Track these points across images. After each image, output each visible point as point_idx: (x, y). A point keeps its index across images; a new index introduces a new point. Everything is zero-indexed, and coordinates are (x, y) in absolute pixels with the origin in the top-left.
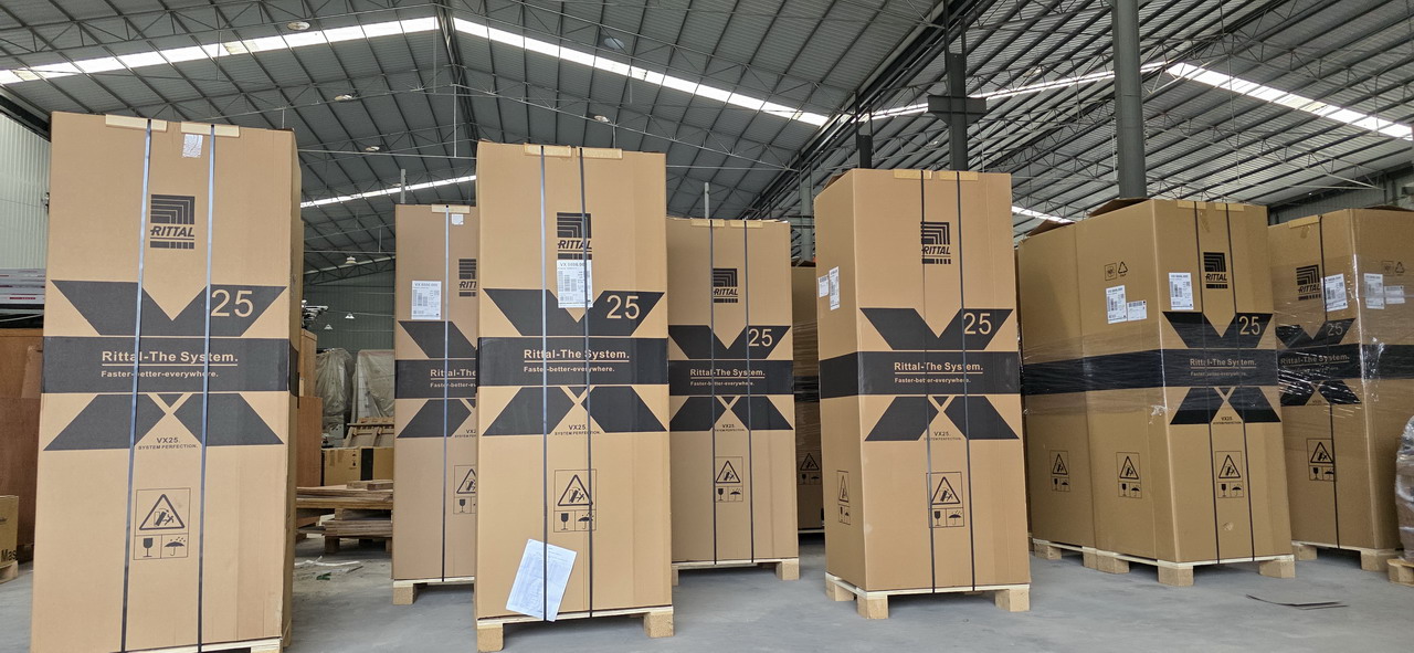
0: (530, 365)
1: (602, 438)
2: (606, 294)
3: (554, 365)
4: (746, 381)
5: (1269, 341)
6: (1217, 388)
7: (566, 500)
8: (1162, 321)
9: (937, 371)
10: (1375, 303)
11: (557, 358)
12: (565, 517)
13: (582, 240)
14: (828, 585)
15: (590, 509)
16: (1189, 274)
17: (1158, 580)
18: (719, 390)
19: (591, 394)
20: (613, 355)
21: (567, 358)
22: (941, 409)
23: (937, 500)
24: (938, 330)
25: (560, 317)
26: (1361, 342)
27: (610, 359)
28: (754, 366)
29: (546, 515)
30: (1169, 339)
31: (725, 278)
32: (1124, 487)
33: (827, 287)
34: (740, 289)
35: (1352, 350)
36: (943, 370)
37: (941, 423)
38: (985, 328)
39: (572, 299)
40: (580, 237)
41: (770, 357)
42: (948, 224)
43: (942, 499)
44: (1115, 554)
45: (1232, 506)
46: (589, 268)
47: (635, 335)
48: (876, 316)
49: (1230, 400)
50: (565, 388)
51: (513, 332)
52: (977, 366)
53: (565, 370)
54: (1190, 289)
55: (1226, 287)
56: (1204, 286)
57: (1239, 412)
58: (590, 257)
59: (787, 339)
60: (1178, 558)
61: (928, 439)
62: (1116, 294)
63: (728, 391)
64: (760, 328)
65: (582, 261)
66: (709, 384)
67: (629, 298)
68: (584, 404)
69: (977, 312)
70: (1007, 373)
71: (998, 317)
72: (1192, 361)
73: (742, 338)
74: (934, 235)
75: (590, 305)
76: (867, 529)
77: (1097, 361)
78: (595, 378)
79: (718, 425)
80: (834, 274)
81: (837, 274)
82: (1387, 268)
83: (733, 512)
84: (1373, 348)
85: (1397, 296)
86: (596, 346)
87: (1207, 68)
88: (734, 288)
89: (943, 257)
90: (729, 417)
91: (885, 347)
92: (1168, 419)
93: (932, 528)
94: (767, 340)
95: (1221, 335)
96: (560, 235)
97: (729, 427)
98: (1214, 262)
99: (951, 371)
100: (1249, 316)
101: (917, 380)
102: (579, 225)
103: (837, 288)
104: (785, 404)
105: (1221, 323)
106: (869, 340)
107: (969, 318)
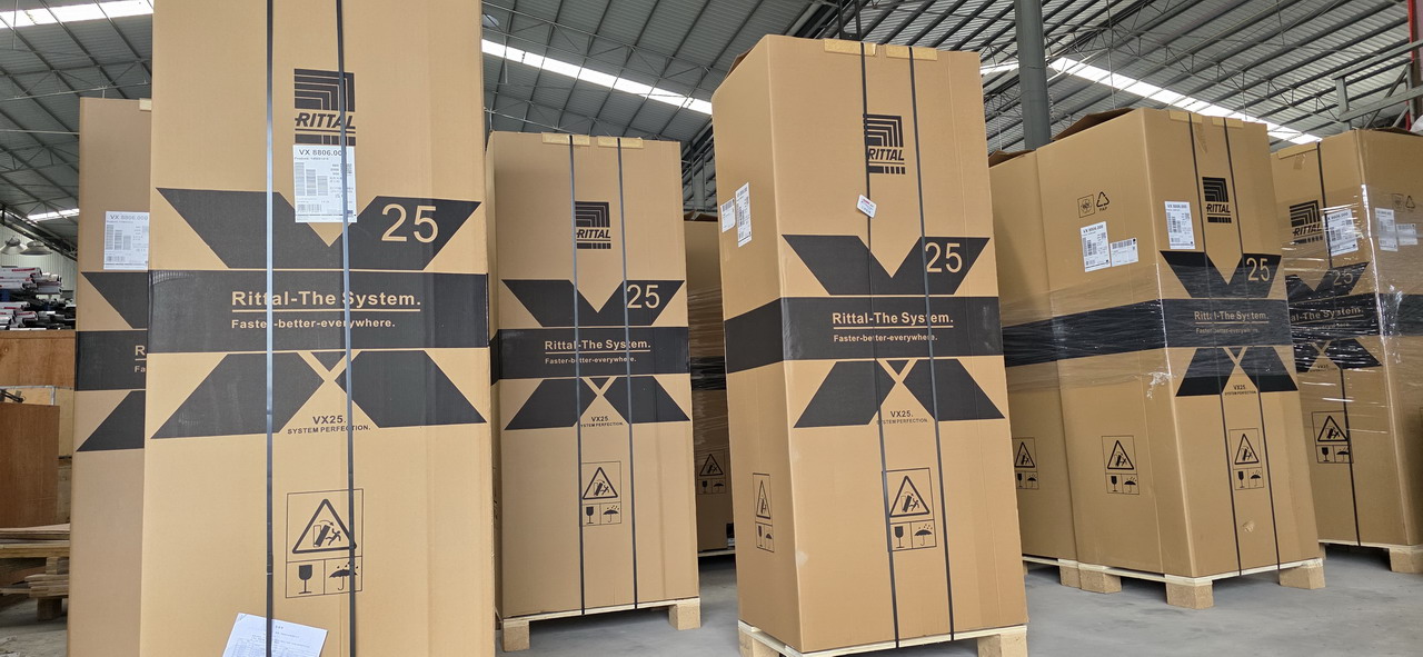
0: (242, 317)
1: (373, 437)
2: (381, 201)
3: (286, 317)
4: (624, 355)
5: (1278, 292)
6: (1226, 349)
7: (308, 543)
8: (1160, 264)
9: (892, 324)
10: (1389, 245)
11: (291, 305)
12: (305, 572)
13: (338, 113)
14: (742, 639)
15: (352, 556)
16: (1188, 204)
17: (1165, 600)
18: (586, 369)
19: (354, 364)
20: (392, 300)
21: (309, 305)
22: (899, 378)
23: (898, 510)
24: (892, 269)
25: (298, 239)
26: (1377, 290)
27: (388, 306)
28: (635, 335)
29: (270, 569)
30: (1167, 287)
31: (592, 215)
32: (1114, 480)
33: (735, 216)
34: (614, 230)
35: (1367, 301)
36: (900, 323)
37: (900, 398)
38: (954, 265)
39: (318, 207)
40: (335, 108)
41: (659, 322)
42: (899, 118)
43: (905, 509)
44: (1104, 569)
45: (1252, 499)
46: (351, 159)
47: (430, 268)
48: (805, 246)
49: (1242, 363)
50: (307, 356)
51: (212, 262)
52: (945, 317)
53: (307, 324)
54: (1189, 224)
55: (1229, 220)
56: (1205, 220)
57: (1253, 378)
58: (352, 142)
59: (680, 299)
60: (1194, 573)
61: (880, 422)
62: (1095, 233)
63: (598, 370)
64: (643, 284)
65: (339, 148)
66: (572, 361)
67: (420, 209)
68: (341, 381)
69: (943, 242)
70: (986, 326)
71: (971, 248)
72: (1197, 314)
73: (617, 298)
74: (881, 133)
75: (353, 219)
76: (801, 558)
77: (1070, 320)
78: (359, 337)
79: (585, 418)
80: (743, 196)
81: (747, 194)
82: (1398, 202)
83: (606, 537)
84: (1391, 297)
85: (1409, 237)
86: (360, 285)
87: (1087, 62)
88: (605, 229)
89: (894, 163)
90: (601, 406)
91: (820, 292)
92: (1173, 389)
93: (890, 551)
94: (652, 301)
95: (1228, 281)
96: (299, 104)
97: (601, 421)
98: (1215, 189)
99: (909, 324)
100: (1258, 257)
101: (865, 338)
102: (334, 90)
103: (747, 213)
104: (678, 386)
105: (1226, 267)
106: (798, 281)
107: (933, 250)
